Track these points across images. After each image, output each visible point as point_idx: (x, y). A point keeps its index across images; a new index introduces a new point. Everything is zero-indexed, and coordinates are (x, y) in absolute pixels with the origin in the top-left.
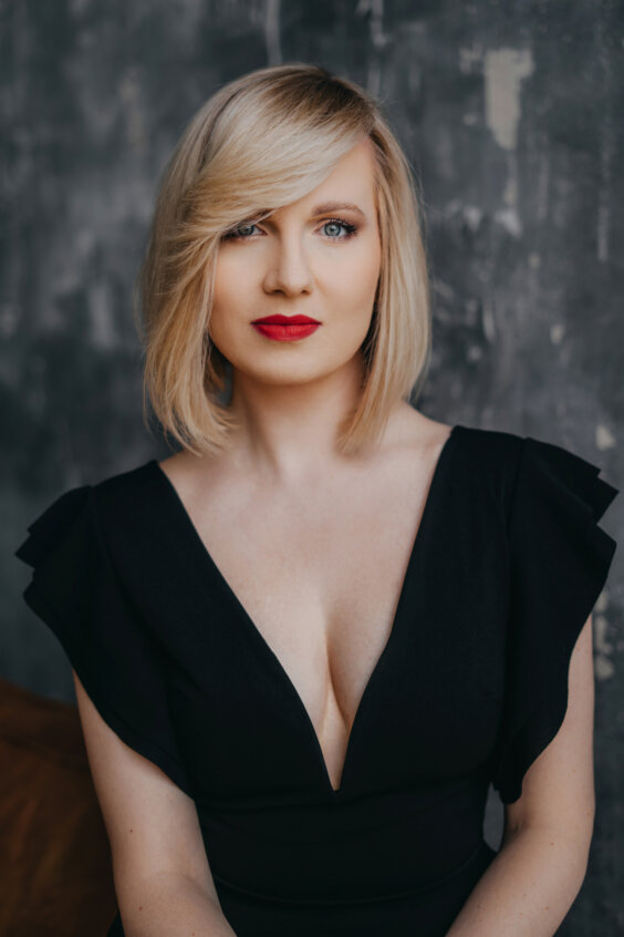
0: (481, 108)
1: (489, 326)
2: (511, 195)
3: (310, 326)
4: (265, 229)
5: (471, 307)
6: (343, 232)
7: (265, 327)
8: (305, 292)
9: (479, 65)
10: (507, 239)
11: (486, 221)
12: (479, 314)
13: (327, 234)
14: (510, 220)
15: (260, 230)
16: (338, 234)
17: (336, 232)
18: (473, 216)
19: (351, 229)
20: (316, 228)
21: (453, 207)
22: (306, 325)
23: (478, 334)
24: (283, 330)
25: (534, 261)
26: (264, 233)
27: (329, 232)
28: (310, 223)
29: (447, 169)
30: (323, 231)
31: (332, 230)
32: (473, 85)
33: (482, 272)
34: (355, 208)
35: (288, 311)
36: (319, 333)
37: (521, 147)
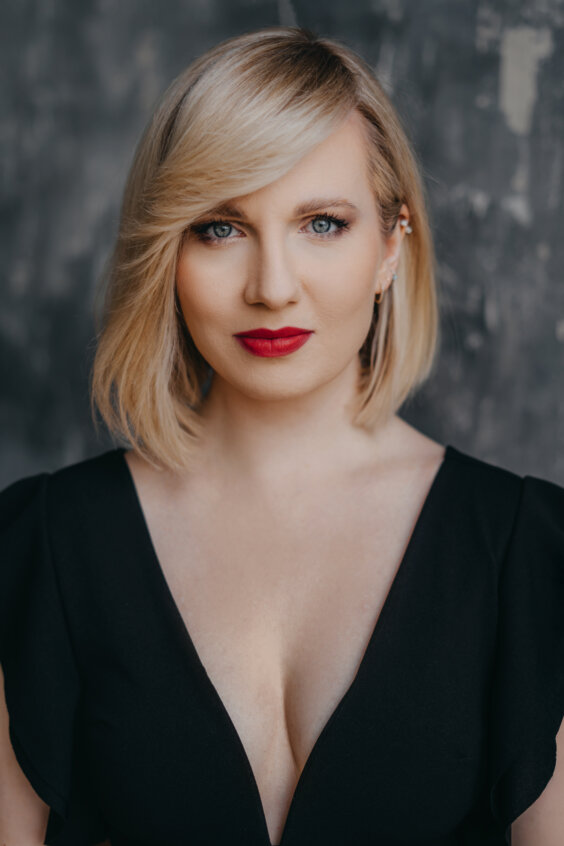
0: (495, 90)
1: (492, 315)
2: (521, 180)
3: (299, 337)
4: (244, 230)
5: (474, 295)
6: (333, 228)
7: (251, 341)
8: (292, 303)
9: (496, 43)
10: (515, 228)
11: (493, 207)
12: (482, 303)
13: (316, 231)
14: (519, 208)
15: (239, 231)
16: (328, 229)
17: (326, 227)
18: (480, 201)
19: (341, 225)
20: (301, 225)
21: (459, 191)
22: (296, 337)
23: (479, 322)
24: (268, 344)
25: (543, 252)
26: (243, 235)
27: (317, 227)
28: (292, 222)
29: (455, 152)
30: (310, 228)
31: (321, 225)
32: (487, 65)
33: (487, 261)
34: (345, 203)
35: (273, 324)
36: (311, 343)
37: (535, 132)
